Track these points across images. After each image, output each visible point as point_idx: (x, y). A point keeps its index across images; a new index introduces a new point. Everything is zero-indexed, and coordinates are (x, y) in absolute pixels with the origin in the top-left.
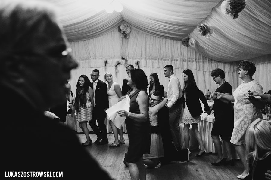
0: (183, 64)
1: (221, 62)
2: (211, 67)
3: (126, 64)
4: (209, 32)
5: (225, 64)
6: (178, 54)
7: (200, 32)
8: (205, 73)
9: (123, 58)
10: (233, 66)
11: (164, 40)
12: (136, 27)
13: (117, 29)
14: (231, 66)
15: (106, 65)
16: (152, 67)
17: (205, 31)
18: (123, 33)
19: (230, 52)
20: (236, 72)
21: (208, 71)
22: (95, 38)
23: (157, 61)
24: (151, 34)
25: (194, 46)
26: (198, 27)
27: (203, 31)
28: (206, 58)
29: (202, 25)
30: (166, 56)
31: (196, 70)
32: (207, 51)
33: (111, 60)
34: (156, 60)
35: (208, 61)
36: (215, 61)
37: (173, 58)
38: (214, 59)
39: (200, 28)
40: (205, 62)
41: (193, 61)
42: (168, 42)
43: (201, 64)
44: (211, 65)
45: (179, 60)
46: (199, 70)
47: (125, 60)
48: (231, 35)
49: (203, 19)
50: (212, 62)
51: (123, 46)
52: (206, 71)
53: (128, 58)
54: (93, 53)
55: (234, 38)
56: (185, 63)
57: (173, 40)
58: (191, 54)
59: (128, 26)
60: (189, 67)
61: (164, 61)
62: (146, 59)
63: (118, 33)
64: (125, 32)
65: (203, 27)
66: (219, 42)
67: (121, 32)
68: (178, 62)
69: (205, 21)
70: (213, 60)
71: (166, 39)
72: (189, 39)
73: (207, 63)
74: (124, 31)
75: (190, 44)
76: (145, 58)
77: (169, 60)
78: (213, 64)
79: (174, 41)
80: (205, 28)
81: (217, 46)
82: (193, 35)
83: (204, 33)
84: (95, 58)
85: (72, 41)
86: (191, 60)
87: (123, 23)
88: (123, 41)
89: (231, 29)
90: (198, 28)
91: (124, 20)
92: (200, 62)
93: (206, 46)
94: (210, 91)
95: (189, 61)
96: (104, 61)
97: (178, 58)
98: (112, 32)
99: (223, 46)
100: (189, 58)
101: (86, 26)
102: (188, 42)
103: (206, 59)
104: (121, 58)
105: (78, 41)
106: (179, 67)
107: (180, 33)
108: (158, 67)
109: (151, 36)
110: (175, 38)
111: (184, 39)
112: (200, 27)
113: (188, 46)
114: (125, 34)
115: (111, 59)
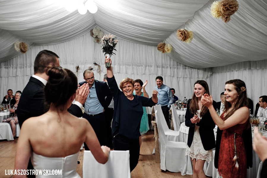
0: (157, 69)
1: (195, 68)
2: (185, 73)
3: (99, 70)
4: (190, 37)
5: (199, 70)
6: (152, 59)
7: (180, 38)
8: (179, 79)
9: (95, 64)
10: (206, 72)
11: (138, 45)
12: (109, 31)
13: (90, 33)
14: (205, 73)
15: (77, 71)
16: (126, 73)
17: (185, 36)
18: (95, 38)
19: (207, 59)
20: (209, 78)
21: (182, 77)
22: (66, 42)
23: (131, 67)
24: (125, 39)
25: (170, 52)
26: (178, 31)
27: (183, 36)
28: (180, 63)
29: (182, 30)
30: (140, 62)
31: (170, 76)
32: (183, 56)
33: (83, 66)
34: (130, 65)
35: (182, 67)
36: (189, 67)
37: (148, 64)
38: (189, 65)
39: (180, 33)
40: (179, 68)
41: (167, 67)
42: (142, 47)
43: (176, 70)
44: (186, 71)
45: (153, 67)
46: (173, 76)
47: (97, 66)
48: (212, 41)
49: (183, 24)
50: (186, 68)
51: (95, 51)
52: (180, 78)
53: (100, 63)
54: (64, 58)
55: (214, 44)
56: (160, 70)
57: (147, 46)
58: (166, 60)
59: (100, 30)
60: (163, 73)
61: (138, 67)
62: (119, 65)
63: (90, 37)
64: (98, 37)
65: (183, 32)
66: (197, 48)
67: (93, 36)
68: (153, 68)
69: (185, 26)
70: (187, 66)
71: (140, 45)
72: (164, 44)
73: (181, 69)
74: (97, 35)
75: (166, 50)
76: (119, 63)
77: (144, 66)
78: (187, 70)
79: (149, 46)
80: (186, 33)
81: (194, 52)
82: (169, 41)
83: (184, 38)
84: (66, 64)
85: (40, 45)
86: (165, 66)
87: (95, 27)
88: (96, 46)
89: (214, 35)
90: (178, 33)
91: (97, 23)
92: (175, 68)
93: (182, 52)
94: (186, 98)
95: (163, 67)
96: (75, 66)
97: (152, 64)
98: (83, 36)
99: (201, 52)
100: (163, 64)
101: (56, 29)
102: (164, 48)
103: (180, 65)
104: (94, 63)
105: (48, 45)
106: (154, 73)
107: (156, 39)
108: (132, 73)
109: (125, 41)
110: (150, 43)
111: (159, 44)
112: (180, 31)
113: (164, 51)
114: (98, 38)
115: (83, 64)
